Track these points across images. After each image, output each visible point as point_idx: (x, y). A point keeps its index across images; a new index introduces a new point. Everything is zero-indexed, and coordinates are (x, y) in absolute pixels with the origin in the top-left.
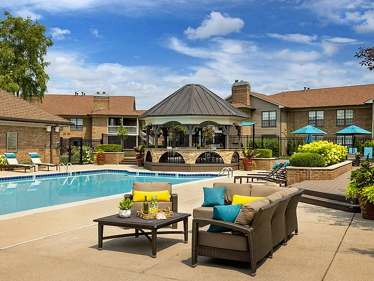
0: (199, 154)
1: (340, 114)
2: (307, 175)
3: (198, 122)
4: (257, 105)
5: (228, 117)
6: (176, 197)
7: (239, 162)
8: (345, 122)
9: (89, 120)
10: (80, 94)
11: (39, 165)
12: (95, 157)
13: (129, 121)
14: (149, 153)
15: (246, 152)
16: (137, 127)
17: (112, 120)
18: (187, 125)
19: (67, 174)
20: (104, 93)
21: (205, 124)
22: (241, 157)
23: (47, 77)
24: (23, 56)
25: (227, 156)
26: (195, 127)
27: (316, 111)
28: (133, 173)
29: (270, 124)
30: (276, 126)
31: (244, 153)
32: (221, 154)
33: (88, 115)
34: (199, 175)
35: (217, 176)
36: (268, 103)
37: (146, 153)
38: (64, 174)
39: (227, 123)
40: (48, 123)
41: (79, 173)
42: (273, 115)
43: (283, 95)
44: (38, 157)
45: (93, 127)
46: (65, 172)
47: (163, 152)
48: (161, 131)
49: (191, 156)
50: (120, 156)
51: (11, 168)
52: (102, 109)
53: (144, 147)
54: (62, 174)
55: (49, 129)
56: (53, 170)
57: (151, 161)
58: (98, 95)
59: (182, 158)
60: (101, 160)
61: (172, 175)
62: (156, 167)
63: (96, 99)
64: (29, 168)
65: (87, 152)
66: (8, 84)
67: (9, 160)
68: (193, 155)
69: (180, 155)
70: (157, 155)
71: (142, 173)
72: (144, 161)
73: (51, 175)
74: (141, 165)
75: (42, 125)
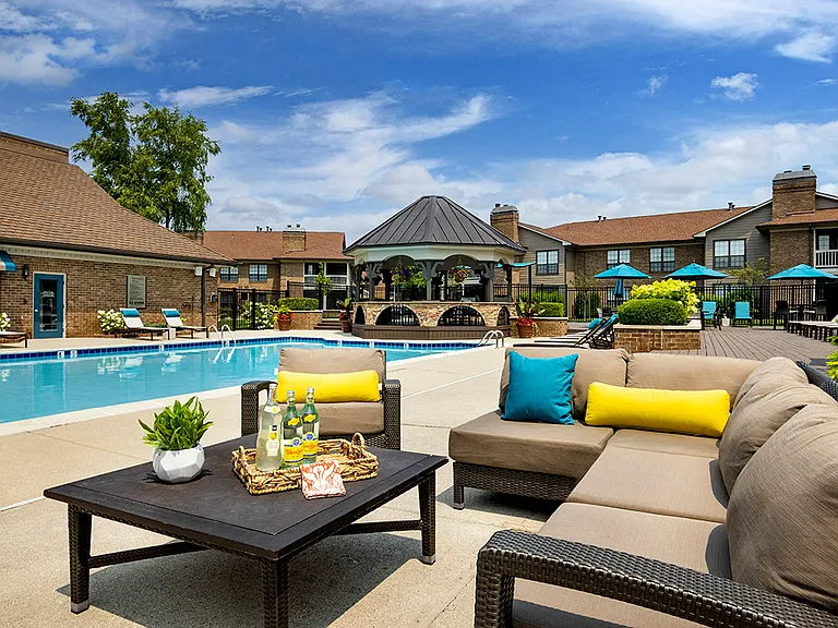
0: (443, 310)
1: (655, 255)
2: (653, 340)
3: (443, 257)
4: (529, 241)
5: (493, 249)
6: (398, 392)
7: (509, 323)
8: (663, 267)
9: (276, 266)
10: (264, 229)
11: (178, 329)
12: (276, 318)
13: (336, 268)
14: (360, 309)
15: (522, 307)
16: (348, 276)
17: (311, 267)
18: (423, 261)
19: (220, 342)
20: (298, 226)
21: (453, 260)
22: (512, 316)
23: (208, 199)
24: (173, 168)
25: (489, 313)
26: (437, 263)
27: (619, 250)
28: (332, 342)
29: (549, 270)
30: (558, 274)
31: (518, 309)
32: (481, 310)
33: (275, 259)
34: (444, 345)
35: (475, 346)
36: (546, 239)
37: (355, 309)
38: (216, 343)
39: (490, 258)
40: (196, 261)
41: (242, 341)
42: (553, 258)
43: (567, 227)
44: (178, 316)
45: (282, 278)
46: (218, 340)
47: (383, 308)
48: (381, 275)
49: (430, 314)
50: (316, 316)
51: (132, 333)
52: (295, 250)
53: (352, 300)
54: (213, 343)
55: (199, 272)
56: (201, 337)
57: (363, 322)
58: (289, 229)
59: (416, 317)
60: (285, 323)
61: (397, 344)
62: (371, 332)
63: (287, 235)
64: (160, 333)
65: (262, 310)
66: (144, 207)
67: (126, 320)
68: (433, 311)
69: (410, 313)
70: (372, 313)
71: (348, 342)
72: (352, 324)
73: (197, 344)
74: (349, 329)
75: (188, 265)
